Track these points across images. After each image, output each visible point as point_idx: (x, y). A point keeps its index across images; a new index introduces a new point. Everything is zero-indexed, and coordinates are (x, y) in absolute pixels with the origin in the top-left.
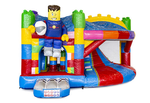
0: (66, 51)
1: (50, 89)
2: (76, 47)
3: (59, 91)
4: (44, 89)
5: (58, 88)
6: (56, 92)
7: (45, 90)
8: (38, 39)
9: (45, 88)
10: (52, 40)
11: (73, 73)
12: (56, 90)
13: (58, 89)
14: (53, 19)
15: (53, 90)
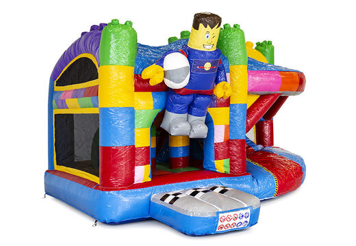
0: (212, 121)
1: (231, 211)
2: (234, 111)
3: (248, 211)
4: (218, 213)
5: (246, 206)
6: (243, 216)
7: (221, 215)
8: (150, 94)
9: (221, 210)
10: (191, 97)
11: (228, 170)
12: (243, 212)
13: (246, 208)
14: (207, 47)
15: (238, 213)
